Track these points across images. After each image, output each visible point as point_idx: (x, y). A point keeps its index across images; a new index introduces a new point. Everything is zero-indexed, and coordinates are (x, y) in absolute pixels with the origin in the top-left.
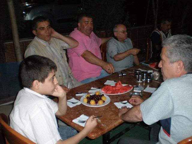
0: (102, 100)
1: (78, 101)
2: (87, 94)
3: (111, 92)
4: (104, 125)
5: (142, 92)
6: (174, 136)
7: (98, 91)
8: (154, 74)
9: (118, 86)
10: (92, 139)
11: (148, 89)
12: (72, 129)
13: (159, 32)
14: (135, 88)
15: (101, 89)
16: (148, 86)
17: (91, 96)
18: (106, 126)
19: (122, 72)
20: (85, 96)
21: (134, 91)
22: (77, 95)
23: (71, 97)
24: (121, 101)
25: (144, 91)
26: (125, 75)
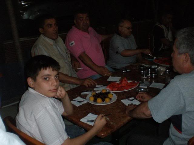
0: (108, 97)
1: (84, 99)
2: (92, 92)
3: (117, 89)
4: (113, 123)
5: (148, 88)
6: (186, 133)
7: (104, 89)
8: (158, 69)
9: (124, 82)
10: (102, 137)
11: (154, 85)
12: (80, 128)
13: (161, 26)
14: (140, 84)
15: (106, 87)
16: (153, 82)
17: (97, 93)
18: (115, 124)
19: (126, 68)
20: (91, 94)
21: (140, 87)
22: (82, 93)
23: (77, 96)
24: (128, 97)
25: (150, 86)
26: (129, 71)
